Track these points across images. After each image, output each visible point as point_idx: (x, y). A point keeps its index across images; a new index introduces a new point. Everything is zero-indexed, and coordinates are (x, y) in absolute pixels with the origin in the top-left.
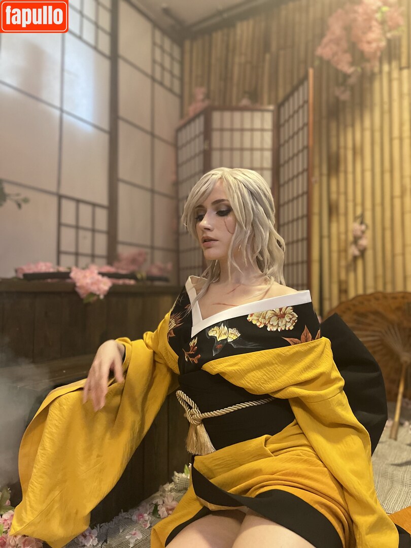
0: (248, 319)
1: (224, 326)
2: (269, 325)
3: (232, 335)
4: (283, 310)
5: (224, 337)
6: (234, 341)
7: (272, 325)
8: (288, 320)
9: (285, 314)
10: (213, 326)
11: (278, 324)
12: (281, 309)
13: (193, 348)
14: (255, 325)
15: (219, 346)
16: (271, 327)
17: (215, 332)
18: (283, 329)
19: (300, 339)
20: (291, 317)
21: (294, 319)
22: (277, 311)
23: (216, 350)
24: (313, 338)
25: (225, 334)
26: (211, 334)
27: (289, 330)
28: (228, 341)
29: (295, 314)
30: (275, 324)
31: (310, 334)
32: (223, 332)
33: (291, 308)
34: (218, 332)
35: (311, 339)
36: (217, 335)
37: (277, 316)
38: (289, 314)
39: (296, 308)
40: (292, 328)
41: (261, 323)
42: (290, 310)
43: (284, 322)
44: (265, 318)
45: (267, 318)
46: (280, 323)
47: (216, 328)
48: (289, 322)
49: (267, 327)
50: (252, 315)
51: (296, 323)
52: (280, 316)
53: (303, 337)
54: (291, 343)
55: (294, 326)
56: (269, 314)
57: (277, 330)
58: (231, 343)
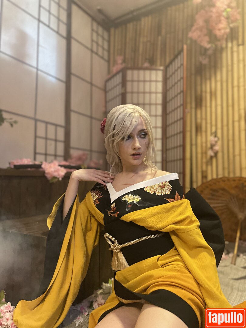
0: (144, 190)
1: (131, 194)
2: (156, 192)
3: (137, 199)
4: (164, 183)
5: (132, 201)
6: (138, 202)
7: (158, 192)
8: (167, 189)
9: (165, 186)
10: (125, 195)
11: (161, 191)
12: (162, 183)
13: (114, 208)
14: (149, 193)
15: (130, 206)
16: (158, 193)
17: (126, 198)
18: (165, 194)
19: (174, 199)
20: (168, 187)
21: (170, 188)
22: (160, 184)
23: (128, 208)
24: (181, 198)
25: (132, 199)
26: (124, 199)
27: (168, 194)
28: (135, 202)
29: (170, 185)
30: (160, 191)
31: (179, 196)
32: (131, 198)
33: (168, 182)
34: (128, 198)
35: (180, 199)
36: (128, 200)
37: (160, 187)
38: (167, 185)
39: (171, 182)
40: (169, 193)
41: (152, 191)
42: (167, 183)
43: (165, 190)
44: (154, 189)
45: (155, 188)
46: (162, 191)
47: (126, 196)
48: (168, 190)
49: (155, 193)
50: (146, 187)
51: (171, 190)
52: (163, 187)
53: (176, 197)
54: (169, 201)
55: (170, 192)
56: (156, 186)
57: (161, 194)
58: (136, 204)
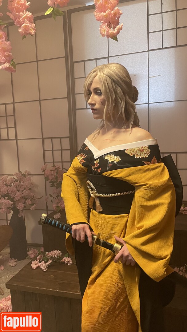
0: (125, 151)
5: (112, 160)
15: (110, 165)
18: (143, 157)
19: (151, 162)
24: (158, 162)
30: (139, 154)
36: (109, 159)
42: (147, 148)
43: (143, 154)
45: (135, 151)
48: (146, 154)
49: (134, 156)
58: (116, 164)
